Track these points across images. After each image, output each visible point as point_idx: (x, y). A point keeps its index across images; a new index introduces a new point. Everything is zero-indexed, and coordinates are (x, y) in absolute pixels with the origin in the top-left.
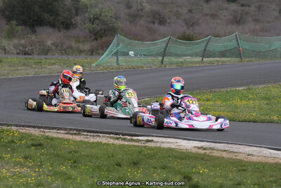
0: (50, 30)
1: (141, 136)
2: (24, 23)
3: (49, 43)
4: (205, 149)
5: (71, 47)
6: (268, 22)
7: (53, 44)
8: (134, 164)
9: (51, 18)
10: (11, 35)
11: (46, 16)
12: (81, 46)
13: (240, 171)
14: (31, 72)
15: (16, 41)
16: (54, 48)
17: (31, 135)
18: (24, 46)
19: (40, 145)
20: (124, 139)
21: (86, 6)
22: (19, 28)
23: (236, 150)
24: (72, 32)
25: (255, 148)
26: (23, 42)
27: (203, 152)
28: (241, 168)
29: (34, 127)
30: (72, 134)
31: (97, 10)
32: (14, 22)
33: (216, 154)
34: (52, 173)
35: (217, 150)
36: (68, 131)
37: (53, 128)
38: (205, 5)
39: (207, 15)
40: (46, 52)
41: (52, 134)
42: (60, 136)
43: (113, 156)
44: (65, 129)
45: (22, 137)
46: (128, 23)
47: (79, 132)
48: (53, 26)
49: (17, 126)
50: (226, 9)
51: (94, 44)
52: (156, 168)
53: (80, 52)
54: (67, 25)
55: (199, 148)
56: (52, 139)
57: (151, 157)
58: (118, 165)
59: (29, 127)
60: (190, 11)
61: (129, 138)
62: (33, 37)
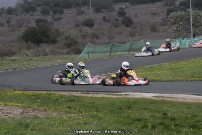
0: (46, 45)
1: (122, 92)
2: (34, 42)
3: (47, 50)
4: (159, 97)
5: (58, 52)
6: (146, 35)
7: (50, 51)
8: (129, 108)
9: (46, 39)
10: (28, 48)
11: (44, 38)
12: (62, 51)
13: (188, 108)
14: (48, 64)
15: (32, 51)
16: (50, 53)
17: (65, 95)
18: (36, 53)
19: (73, 100)
20: (113, 95)
21: (63, 32)
22: (32, 45)
23: (176, 97)
24: (56, 45)
25: (185, 95)
26: (35, 51)
27: (159, 99)
28: (188, 107)
29: (64, 91)
30: (85, 93)
31: (68, 34)
32: (29, 42)
33: (166, 99)
34: (90, 116)
35: (166, 97)
36: (83, 92)
37: (74, 91)
38: (116, 29)
39: (117, 33)
40: (46, 54)
41: (75, 94)
42: (80, 95)
43: (114, 104)
44: (80, 91)
45: (62, 97)
46: (81, 39)
47: (88, 92)
48: (47, 43)
49: (54, 91)
50: (126, 30)
51: (69, 50)
52: (141, 109)
53: (62, 54)
54: (54, 42)
55: (156, 97)
56: (77, 97)
57: (135, 103)
58: (121, 109)
59: (61, 91)
60: (109, 32)
61: (116, 93)
62: (40, 48)
